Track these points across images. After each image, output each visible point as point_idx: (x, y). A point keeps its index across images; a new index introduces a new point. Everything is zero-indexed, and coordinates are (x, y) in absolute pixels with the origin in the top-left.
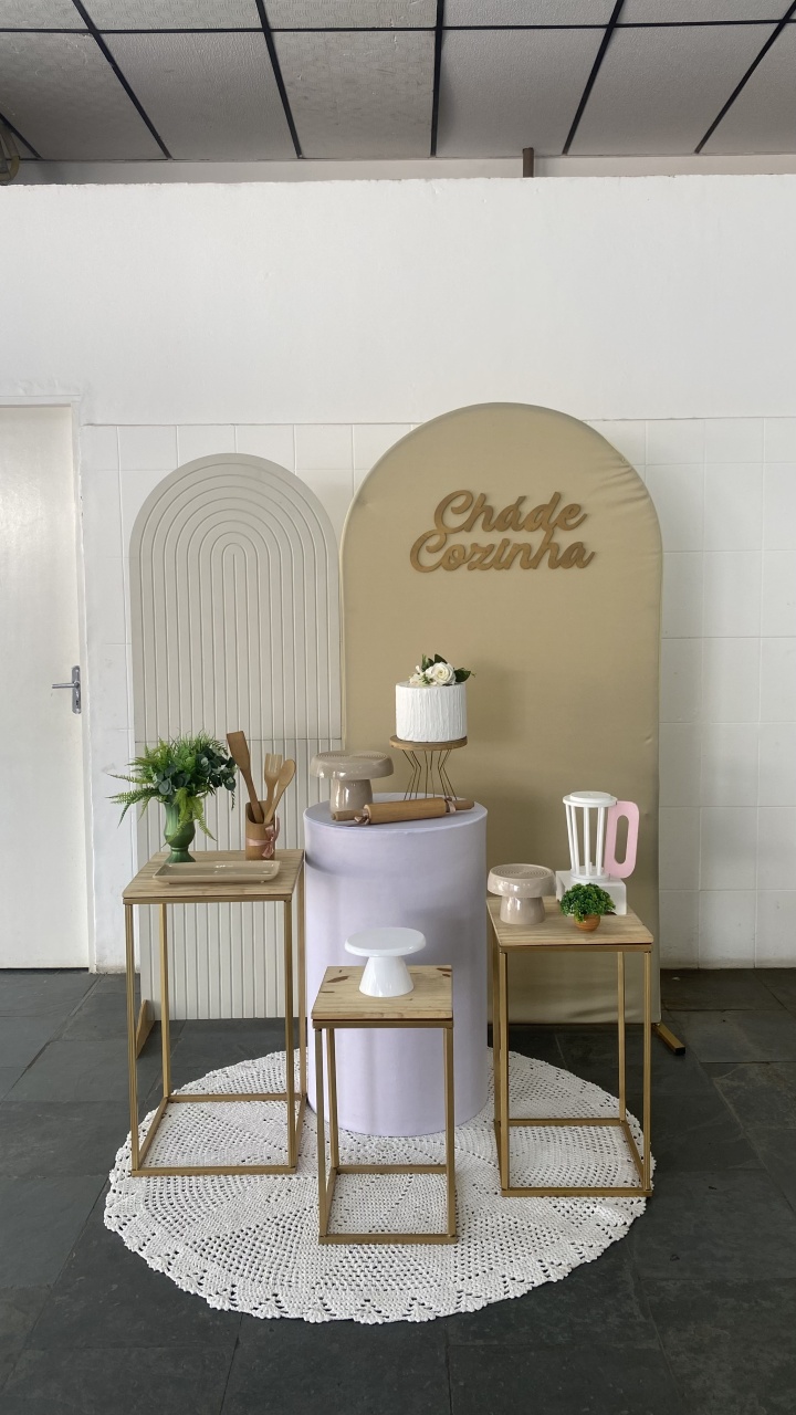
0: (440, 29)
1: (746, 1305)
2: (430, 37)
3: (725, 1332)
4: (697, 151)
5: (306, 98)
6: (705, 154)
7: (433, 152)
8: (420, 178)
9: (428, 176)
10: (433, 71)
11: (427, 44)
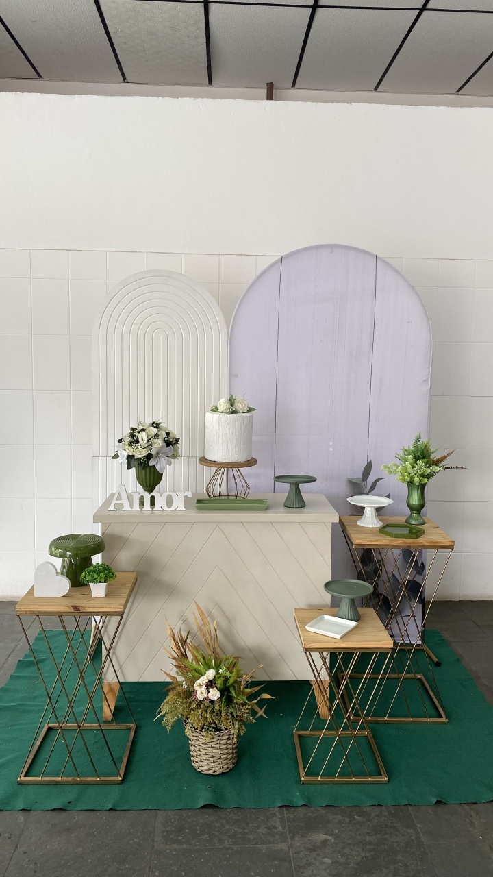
0: (207, 3)
1: (347, 820)
2: (201, 7)
3: (330, 838)
4: (376, 89)
5: (125, 43)
6: (380, 92)
7: (210, 82)
8: (190, 97)
9: (196, 96)
10: (204, 30)
11: (200, 12)
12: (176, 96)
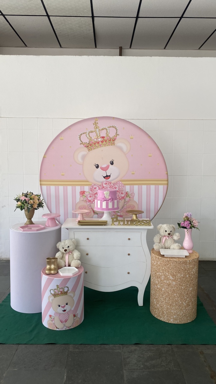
0: (93, 17)
2: (91, 19)
4: (165, 48)
5: (61, 33)
6: (167, 49)
7: (96, 47)
8: (86, 55)
10: (92, 27)
11: (90, 20)
12: (81, 55)
